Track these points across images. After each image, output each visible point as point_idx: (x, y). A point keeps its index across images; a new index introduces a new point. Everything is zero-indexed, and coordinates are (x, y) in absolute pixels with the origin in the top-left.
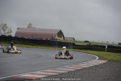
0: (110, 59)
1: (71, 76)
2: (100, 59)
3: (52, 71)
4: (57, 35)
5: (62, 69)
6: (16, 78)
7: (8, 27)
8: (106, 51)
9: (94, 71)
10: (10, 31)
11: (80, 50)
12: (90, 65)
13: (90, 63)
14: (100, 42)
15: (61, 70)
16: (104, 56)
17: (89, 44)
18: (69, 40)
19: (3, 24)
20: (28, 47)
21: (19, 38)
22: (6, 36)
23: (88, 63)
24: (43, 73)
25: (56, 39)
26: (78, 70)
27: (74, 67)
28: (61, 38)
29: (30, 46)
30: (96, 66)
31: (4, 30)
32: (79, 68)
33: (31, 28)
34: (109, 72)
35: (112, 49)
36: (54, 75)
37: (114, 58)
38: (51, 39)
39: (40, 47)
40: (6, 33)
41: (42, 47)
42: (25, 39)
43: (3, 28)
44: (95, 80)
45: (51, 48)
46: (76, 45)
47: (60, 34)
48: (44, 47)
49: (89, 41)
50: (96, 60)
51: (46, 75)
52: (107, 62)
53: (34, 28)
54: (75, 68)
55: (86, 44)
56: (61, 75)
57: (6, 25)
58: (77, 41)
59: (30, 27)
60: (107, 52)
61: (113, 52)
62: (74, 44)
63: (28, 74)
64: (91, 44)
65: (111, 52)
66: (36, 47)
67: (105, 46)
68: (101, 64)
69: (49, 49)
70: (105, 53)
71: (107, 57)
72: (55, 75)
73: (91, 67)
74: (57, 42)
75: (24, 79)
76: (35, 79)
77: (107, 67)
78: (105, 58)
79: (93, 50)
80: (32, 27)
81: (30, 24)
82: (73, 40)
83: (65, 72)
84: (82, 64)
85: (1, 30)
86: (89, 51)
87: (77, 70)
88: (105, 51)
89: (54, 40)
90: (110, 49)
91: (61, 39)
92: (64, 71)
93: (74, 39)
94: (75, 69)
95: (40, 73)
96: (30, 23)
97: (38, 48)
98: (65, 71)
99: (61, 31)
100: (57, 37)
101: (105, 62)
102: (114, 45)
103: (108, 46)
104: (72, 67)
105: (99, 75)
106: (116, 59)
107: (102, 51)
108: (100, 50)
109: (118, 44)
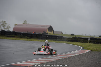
0: (92, 48)
1: (60, 63)
2: (84, 49)
3: (43, 59)
4: (47, 30)
5: (52, 58)
6: (14, 65)
7: (7, 24)
8: (89, 42)
9: (79, 59)
10: (8, 27)
11: (67, 42)
13: (75, 53)
14: (84, 35)
16: (87, 46)
17: (74, 36)
18: (58, 33)
19: (3, 21)
20: (24, 40)
21: (16, 32)
22: (5, 31)
23: (73, 53)
24: (36, 61)
27: (62, 56)
28: (51, 32)
29: (25, 39)
30: (80, 55)
31: (4, 26)
32: (67, 57)
33: (26, 24)
35: (94, 40)
38: (43, 33)
39: (34, 40)
40: (6, 29)
41: (36, 40)
42: (21, 33)
43: (3, 25)
44: (80, 66)
45: (43, 41)
46: (63, 38)
47: (51, 29)
48: (37, 40)
49: (75, 35)
50: (80, 50)
51: (39, 63)
53: (29, 24)
55: (72, 37)
56: (51, 62)
57: (5, 22)
58: (64, 35)
59: (25, 24)
60: (89, 43)
61: (94, 43)
63: (24, 62)
64: (76, 37)
66: (30, 40)
67: (88, 39)
68: (84, 53)
69: (41, 42)
70: (88, 44)
71: (90, 48)
72: (46, 63)
73: (76, 56)
74: (47, 35)
76: (30, 66)
77: (90, 56)
78: (88, 49)
80: (27, 23)
81: (25, 21)
82: (61, 34)
83: (55, 60)
84: (69, 54)
85: (1, 26)
86: (74, 43)
87: (65, 59)
88: (88, 43)
89: (45, 34)
90: (92, 41)
91: (51, 33)
94: (62, 57)
96: (25, 20)
98: (55, 59)
99: (51, 26)
100: (47, 32)
101: (88, 51)
102: (95, 38)
104: (60, 56)
105: (83, 62)
106: (97, 49)
107: (85, 42)
108: (84, 42)
109: (98, 37)
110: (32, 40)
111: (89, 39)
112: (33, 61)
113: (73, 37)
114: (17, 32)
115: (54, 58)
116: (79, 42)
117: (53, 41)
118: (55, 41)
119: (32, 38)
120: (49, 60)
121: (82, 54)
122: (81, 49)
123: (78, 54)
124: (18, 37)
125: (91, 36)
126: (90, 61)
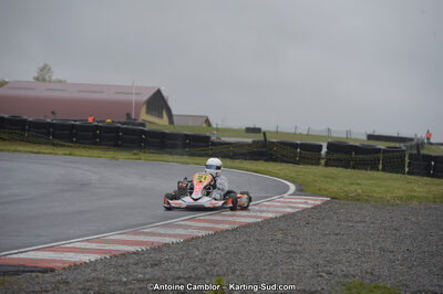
0: (336, 190)
1: (197, 253)
2: (301, 190)
3: (125, 237)
4: (144, 109)
5: (162, 231)
8: (323, 162)
9: (280, 236)
11: (228, 162)
12: (264, 215)
13: (264, 208)
15: (160, 235)
16: (315, 181)
17: (260, 137)
18: (190, 124)
20: (39, 153)
23: (257, 208)
24: (94, 246)
25: (140, 121)
26: (223, 231)
28: (160, 116)
29: (43, 149)
30: (286, 217)
32: (227, 226)
33: (50, 81)
34: (333, 237)
35: (346, 154)
36: (134, 253)
37: (353, 188)
38: (124, 123)
39: (83, 151)
41: (90, 152)
42: (25, 122)
45: (122, 156)
46: (214, 144)
47: (158, 102)
48: (96, 153)
49: (263, 129)
50: (285, 195)
51: (104, 252)
52: (326, 203)
53: (61, 81)
54: (210, 225)
55: (250, 141)
56: (160, 251)
58: (217, 129)
59: (44, 80)
60: (326, 165)
61: (346, 166)
62: (209, 138)
63: (38, 250)
64: (268, 139)
65: (342, 167)
66: (67, 151)
67: (320, 147)
68: (305, 210)
69: (117, 159)
70: (320, 170)
71: (326, 186)
72: (136, 253)
73: (268, 221)
74: (143, 132)
75: (22, 269)
76: (64, 269)
77: (327, 221)
78: (319, 190)
79: (275, 160)
80: (53, 78)
81: (45, 69)
82: (204, 125)
83: (174, 240)
84: (237, 213)
86: (261, 165)
87: (219, 234)
88: (318, 164)
89: (133, 124)
90: (336, 156)
91: (159, 123)
92: (170, 236)
93: (207, 122)
94: (209, 229)
95: (83, 245)
96: (46, 65)
97: (76, 155)
98: (175, 236)
99: (159, 93)
100: (144, 116)
101: (318, 201)
102: (351, 143)
103: (330, 146)
104: (200, 221)
105: (299, 248)
106: (360, 191)
107: (308, 164)
108: (303, 161)
109: (365, 138)
110: (76, 151)
111: (324, 150)
112: (78, 245)
113: (254, 141)
114: (6, 116)
115: (170, 232)
116: (283, 161)
117: (169, 158)
118: (176, 158)
119: (76, 142)
120: (152, 239)
121: (293, 214)
122: (291, 192)
123: (277, 212)
124: (12, 140)
125: (334, 135)
126: (328, 246)
